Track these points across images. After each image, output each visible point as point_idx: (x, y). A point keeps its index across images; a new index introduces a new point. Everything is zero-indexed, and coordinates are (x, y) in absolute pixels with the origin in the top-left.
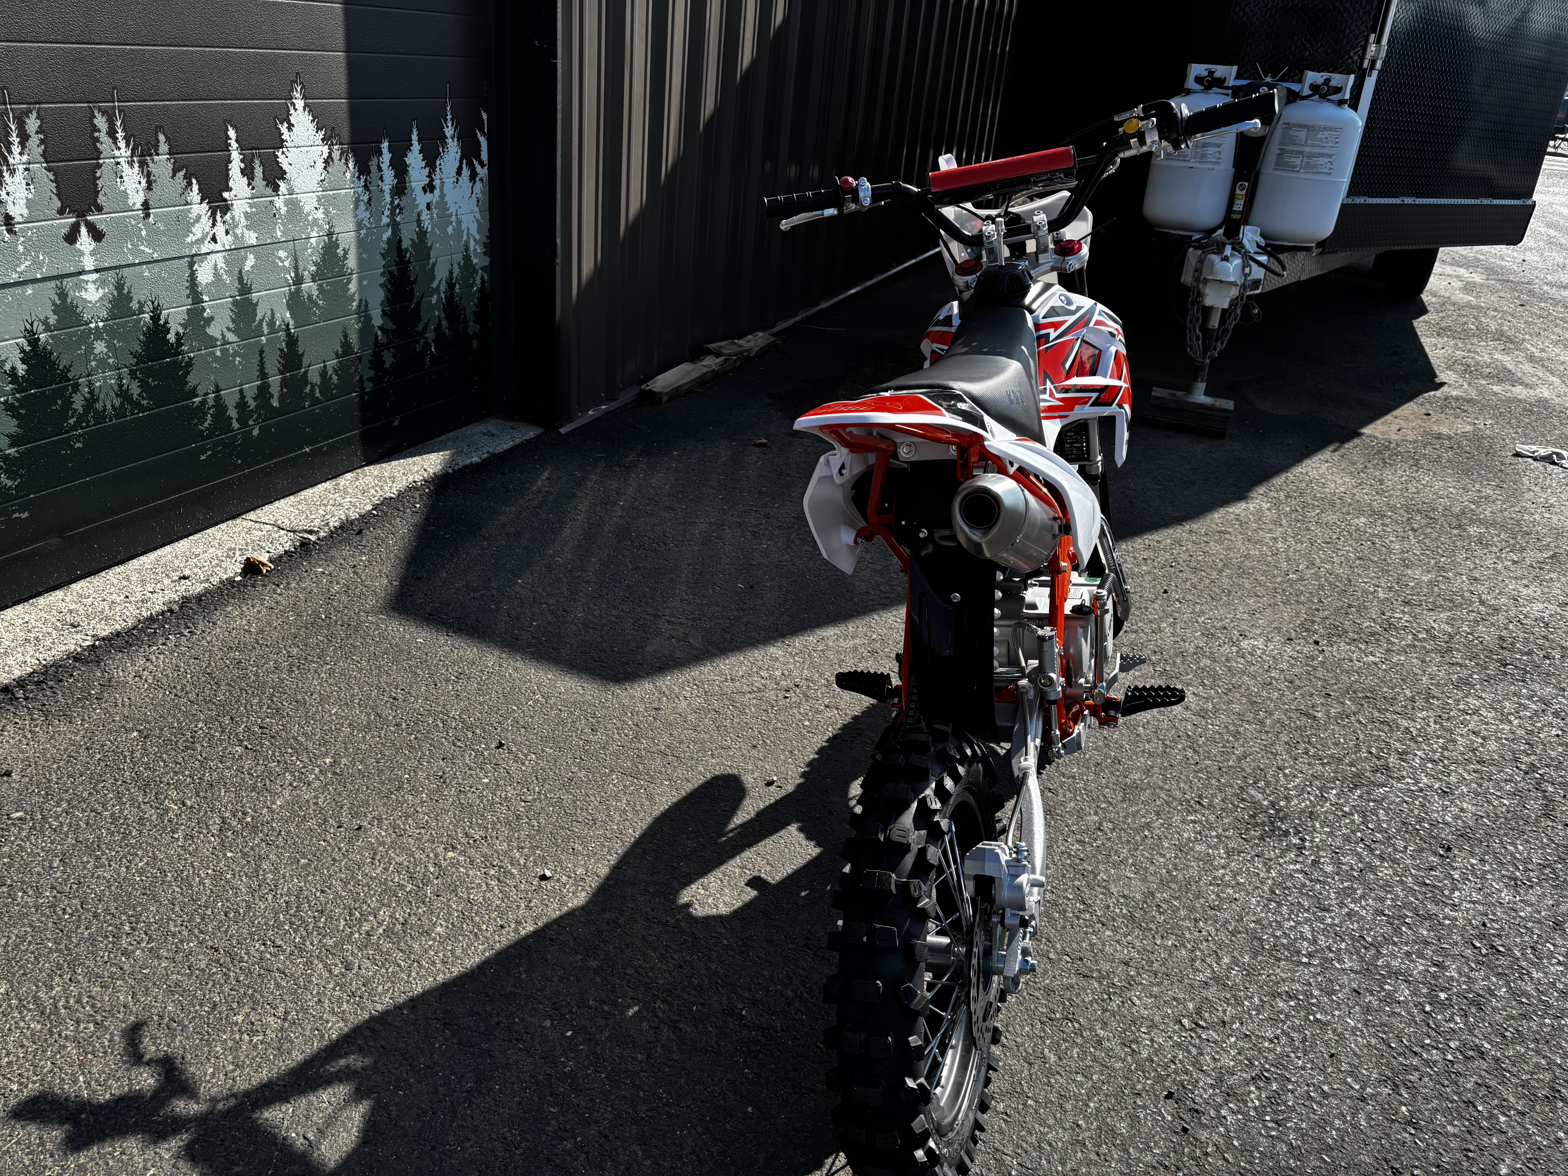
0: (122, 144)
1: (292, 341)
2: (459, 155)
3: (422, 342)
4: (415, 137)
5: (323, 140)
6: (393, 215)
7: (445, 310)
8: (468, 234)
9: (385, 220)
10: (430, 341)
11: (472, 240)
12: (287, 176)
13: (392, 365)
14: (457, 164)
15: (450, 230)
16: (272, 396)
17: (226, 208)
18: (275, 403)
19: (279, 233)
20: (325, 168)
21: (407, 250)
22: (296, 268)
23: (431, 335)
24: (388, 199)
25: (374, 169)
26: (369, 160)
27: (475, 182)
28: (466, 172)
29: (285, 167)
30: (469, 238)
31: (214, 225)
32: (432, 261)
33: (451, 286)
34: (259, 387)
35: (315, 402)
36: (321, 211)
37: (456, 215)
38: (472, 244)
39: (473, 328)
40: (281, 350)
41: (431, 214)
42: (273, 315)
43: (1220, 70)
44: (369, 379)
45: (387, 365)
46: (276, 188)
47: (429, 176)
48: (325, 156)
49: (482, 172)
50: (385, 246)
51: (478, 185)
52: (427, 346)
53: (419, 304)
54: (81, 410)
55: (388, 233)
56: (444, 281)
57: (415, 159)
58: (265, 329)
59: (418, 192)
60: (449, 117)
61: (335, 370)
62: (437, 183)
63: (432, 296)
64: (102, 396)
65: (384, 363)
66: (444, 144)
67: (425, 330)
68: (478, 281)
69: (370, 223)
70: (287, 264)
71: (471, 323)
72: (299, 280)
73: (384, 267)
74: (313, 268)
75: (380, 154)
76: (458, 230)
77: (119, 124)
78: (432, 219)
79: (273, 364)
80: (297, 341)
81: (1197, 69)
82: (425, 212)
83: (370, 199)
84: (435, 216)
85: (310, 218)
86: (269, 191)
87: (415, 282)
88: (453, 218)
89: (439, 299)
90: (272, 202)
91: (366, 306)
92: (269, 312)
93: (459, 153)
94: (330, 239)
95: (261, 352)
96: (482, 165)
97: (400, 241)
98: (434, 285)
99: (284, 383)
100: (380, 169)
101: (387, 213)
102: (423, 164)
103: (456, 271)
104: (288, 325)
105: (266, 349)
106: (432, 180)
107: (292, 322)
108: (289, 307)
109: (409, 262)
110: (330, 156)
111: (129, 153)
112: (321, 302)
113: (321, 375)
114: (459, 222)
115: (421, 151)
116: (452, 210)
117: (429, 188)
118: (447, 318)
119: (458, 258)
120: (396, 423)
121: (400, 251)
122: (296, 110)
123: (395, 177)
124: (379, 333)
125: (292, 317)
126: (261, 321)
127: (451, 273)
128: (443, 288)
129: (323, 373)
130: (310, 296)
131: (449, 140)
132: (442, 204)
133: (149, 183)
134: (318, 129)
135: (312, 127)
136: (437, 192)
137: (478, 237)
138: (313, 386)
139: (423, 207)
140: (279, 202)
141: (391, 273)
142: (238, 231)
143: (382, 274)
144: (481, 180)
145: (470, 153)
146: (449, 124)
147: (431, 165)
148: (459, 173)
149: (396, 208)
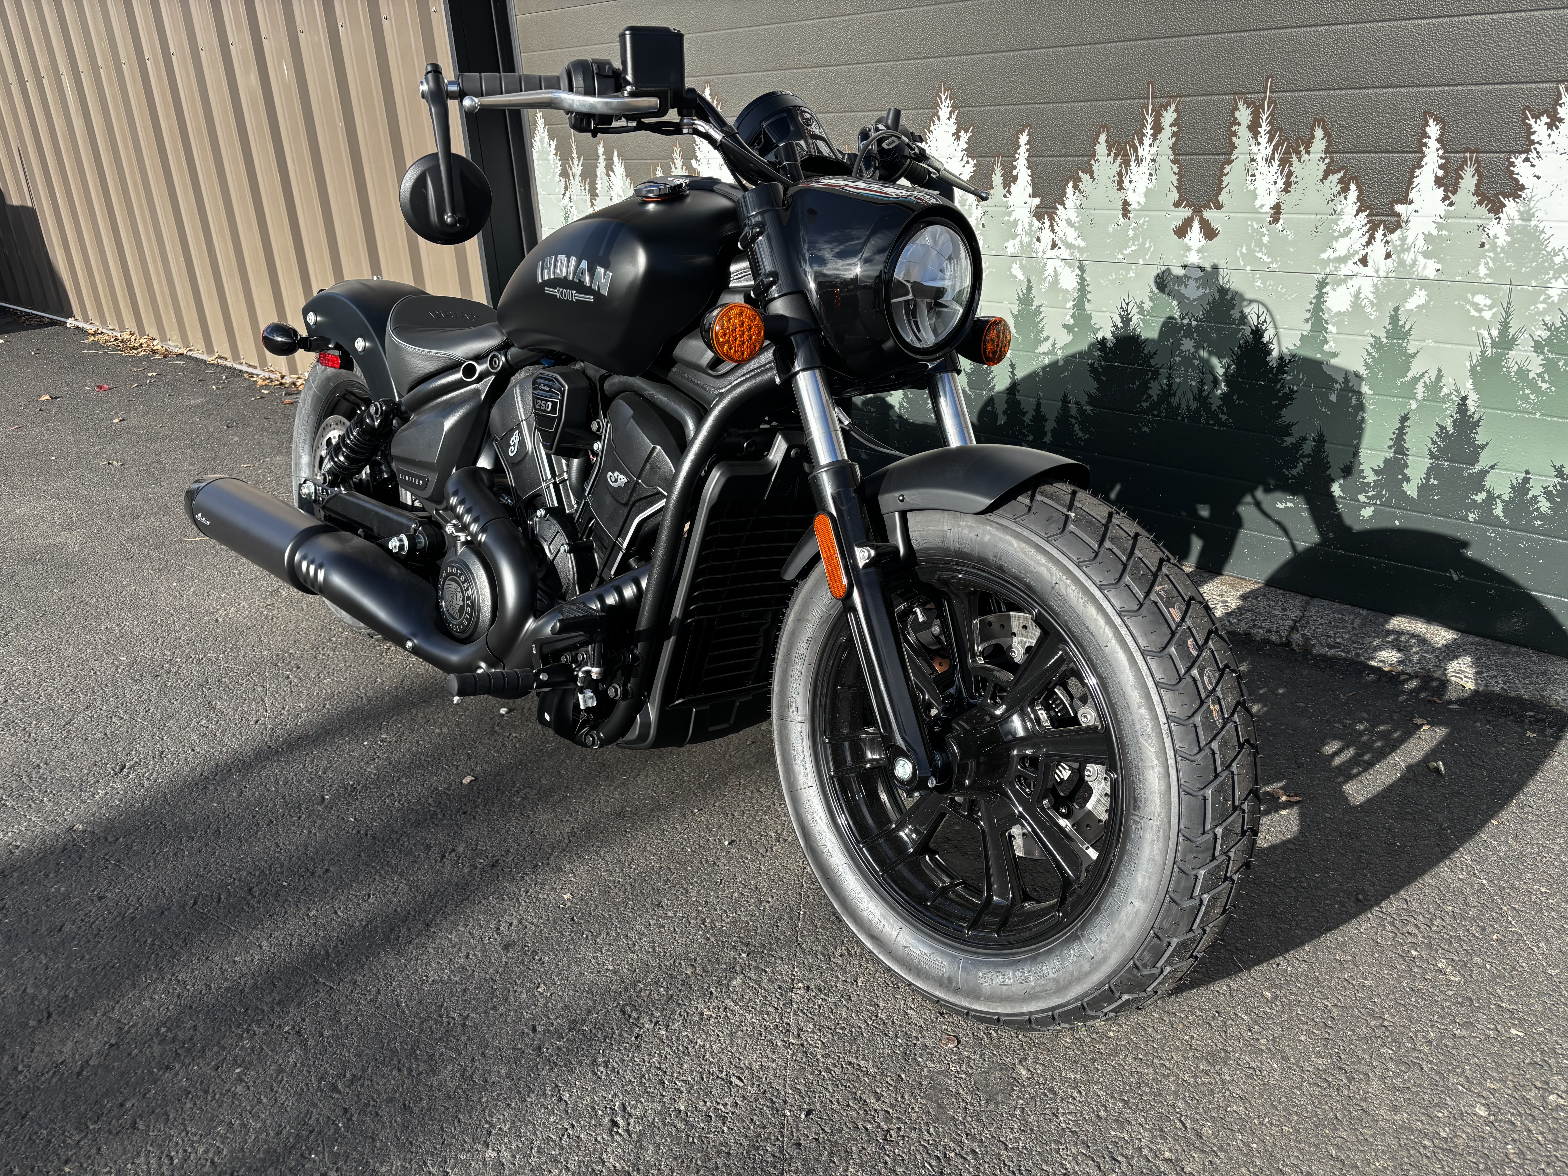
0: (1263, 139)
1: (1467, 423)
12: (1524, 194)
16: (1406, 481)
17: (1395, 224)
19: (1483, 271)
29: (1525, 180)
31: (1369, 243)
35: (1490, 520)
40: (1443, 428)
42: (1439, 377)
46: (1497, 209)
54: (1155, 398)
58: (1417, 392)
61: (1550, 493)
64: (1179, 394)
70: (1486, 314)
74: (1544, 333)
77: (1264, 118)
79: (1419, 441)
86: (1478, 209)
90: (1482, 227)
92: (1433, 374)
99: (1434, 472)
104: (1465, 399)
105: (1414, 418)
107: (1472, 398)
108: (1472, 375)
111: (1269, 151)
113: (1514, 487)
125: (1477, 389)
126: (1415, 380)
129: (1521, 488)
130: (1523, 371)
133: (1288, 185)
138: (1492, 497)
140: (1499, 227)
142: (1408, 258)
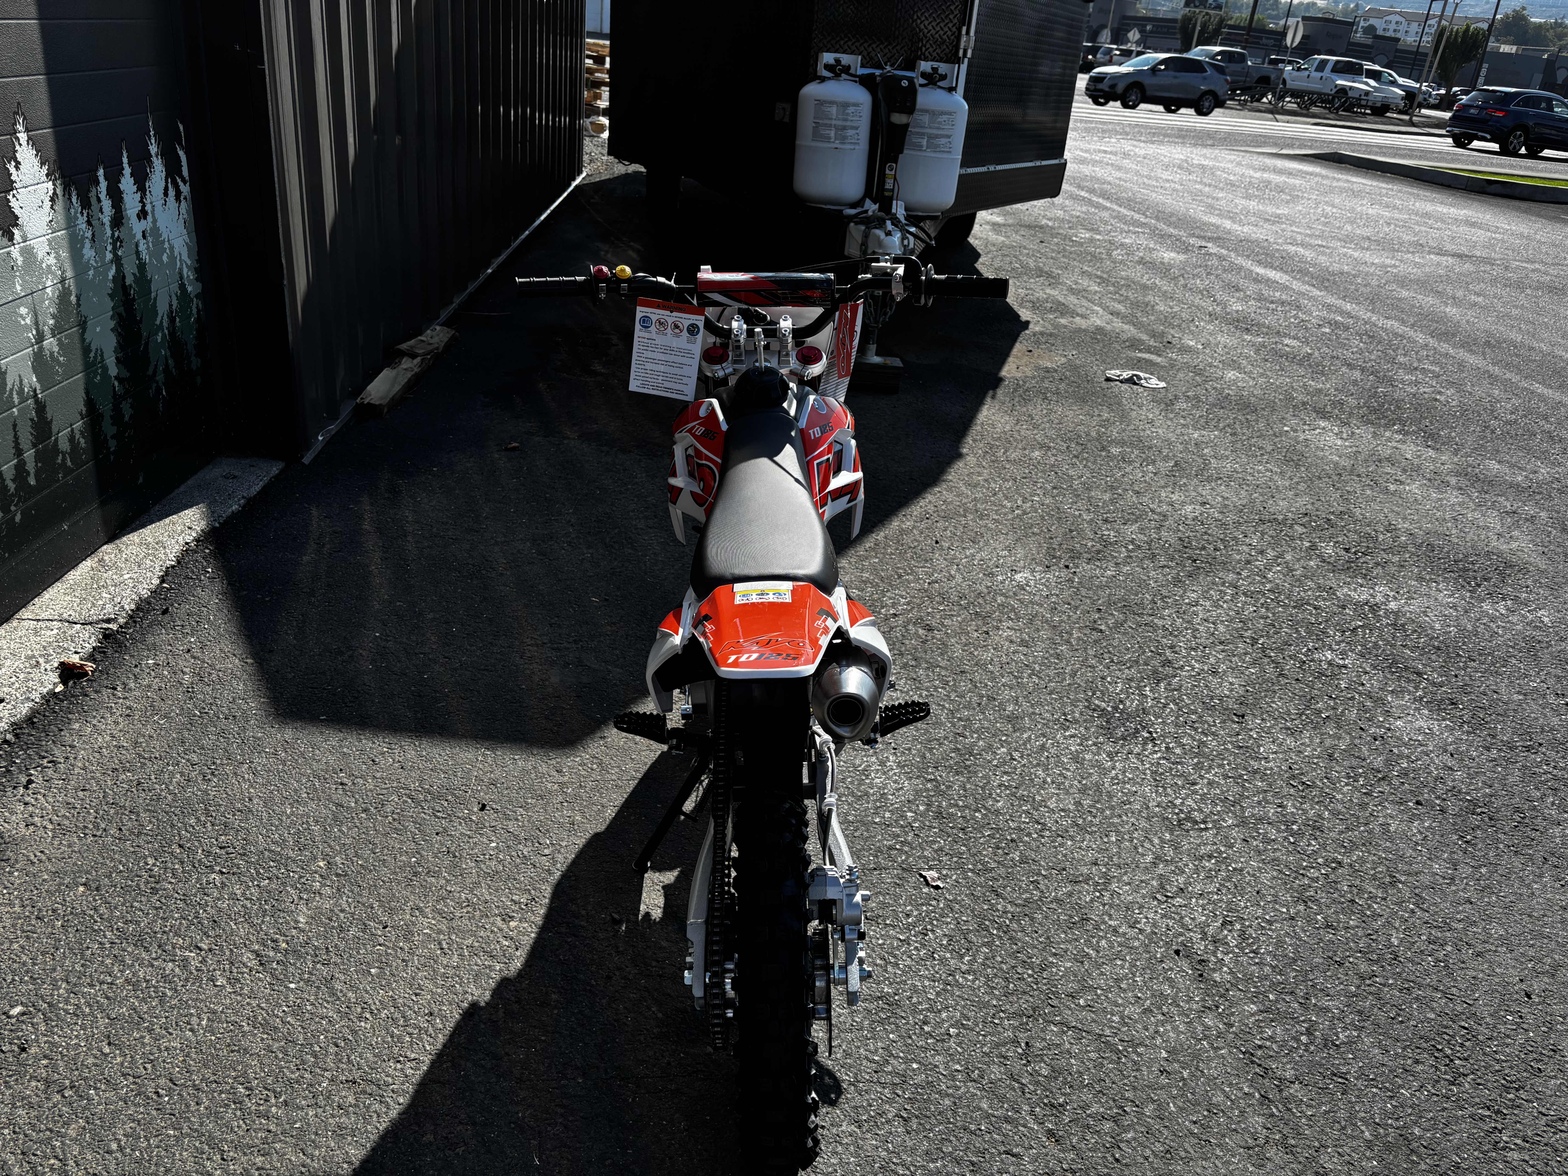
1: (40, 407)
2: (164, 174)
3: (154, 385)
4: (125, 160)
5: (47, 175)
6: (114, 251)
7: (169, 348)
8: (181, 260)
9: (109, 256)
10: (160, 384)
11: (184, 266)
12: (20, 222)
13: (131, 417)
14: (163, 184)
15: (165, 258)
16: (28, 474)
18: (32, 482)
19: (19, 288)
20: (52, 207)
21: (130, 286)
22: (37, 324)
23: (160, 377)
24: (109, 232)
25: (93, 200)
26: (89, 191)
27: (180, 202)
28: (172, 192)
29: (17, 211)
30: (181, 264)
32: (153, 295)
33: (172, 320)
34: (16, 467)
35: (68, 471)
36: (53, 255)
37: (169, 241)
38: (185, 270)
39: (196, 363)
40: (32, 420)
41: (147, 243)
42: (21, 381)
43: (846, 59)
44: (112, 437)
45: (127, 418)
46: (11, 238)
47: (141, 201)
48: (51, 193)
49: (185, 189)
50: (111, 285)
51: (183, 204)
52: (159, 390)
53: (147, 344)
55: (112, 272)
56: (165, 316)
57: (127, 184)
58: (16, 400)
59: (134, 219)
60: (152, 133)
61: (82, 433)
62: (148, 208)
63: (157, 334)
65: (124, 416)
66: (150, 163)
67: (155, 372)
68: (195, 311)
69: (96, 261)
70: (28, 321)
71: (193, 358)
72: (40, 338)
73: (113, 308)
74: (51, 322)
75: (97, 183)
76: (172, 257)
78: (148, 248)
79: (26, 437)
80: (45, 406)
81: (828, 58)
82: (142, 241)
83: (93, 235)
84: (150, 244)
85: (44, 265)
86: (5, 241)
87: (141, 321)
89: (164, 335)
90: (9, 253)
91: (102, 355)
92: (17, 379)
93: (164, 172)
94: (63, 286)
95: (15, 426)
96: (185, 182)
97: (124, 277)
98: (158, 322)
99: (38, 457)
100: (99, 200)
101: (110, 248)
102: (135, 188)
103: (175, 303)
104: (35, 391)
105: (18, 422)
106: (144, 206)
107: (38, 387)
108: (35, 370)
109: (134, 299)
110: (55, 193)
112: (61, 359)
113: (70, 441)
114: (172, 248)
115: (132, 175)
116: (164, 236)
117: (142, 214)
118: (172, 355)
119: (175, 287)
120: (141, 480)
121: (125, 289)
122: (20, 145)
123: (113, 206)
124: (116, 384)
125: (39, 380)
126: (12, 390)
127: (171, 306)
128: (165, 324)
129: (72, 438)
130: (52, 353)
131: (154, 159)
132: (155, 230)
134: (42, 164)
135: (36, 162)
136: (150, 218)
137: (189, 262)
138: (64, 454)
139: (139, 236)
140: (15, 251)
141: (119, 315)
143: (112, 318)
144: (185, 198)
145: (172, 170)
146: (153, 141)
147: (142, 188)
148: (166, 194)
149: (117, 242)
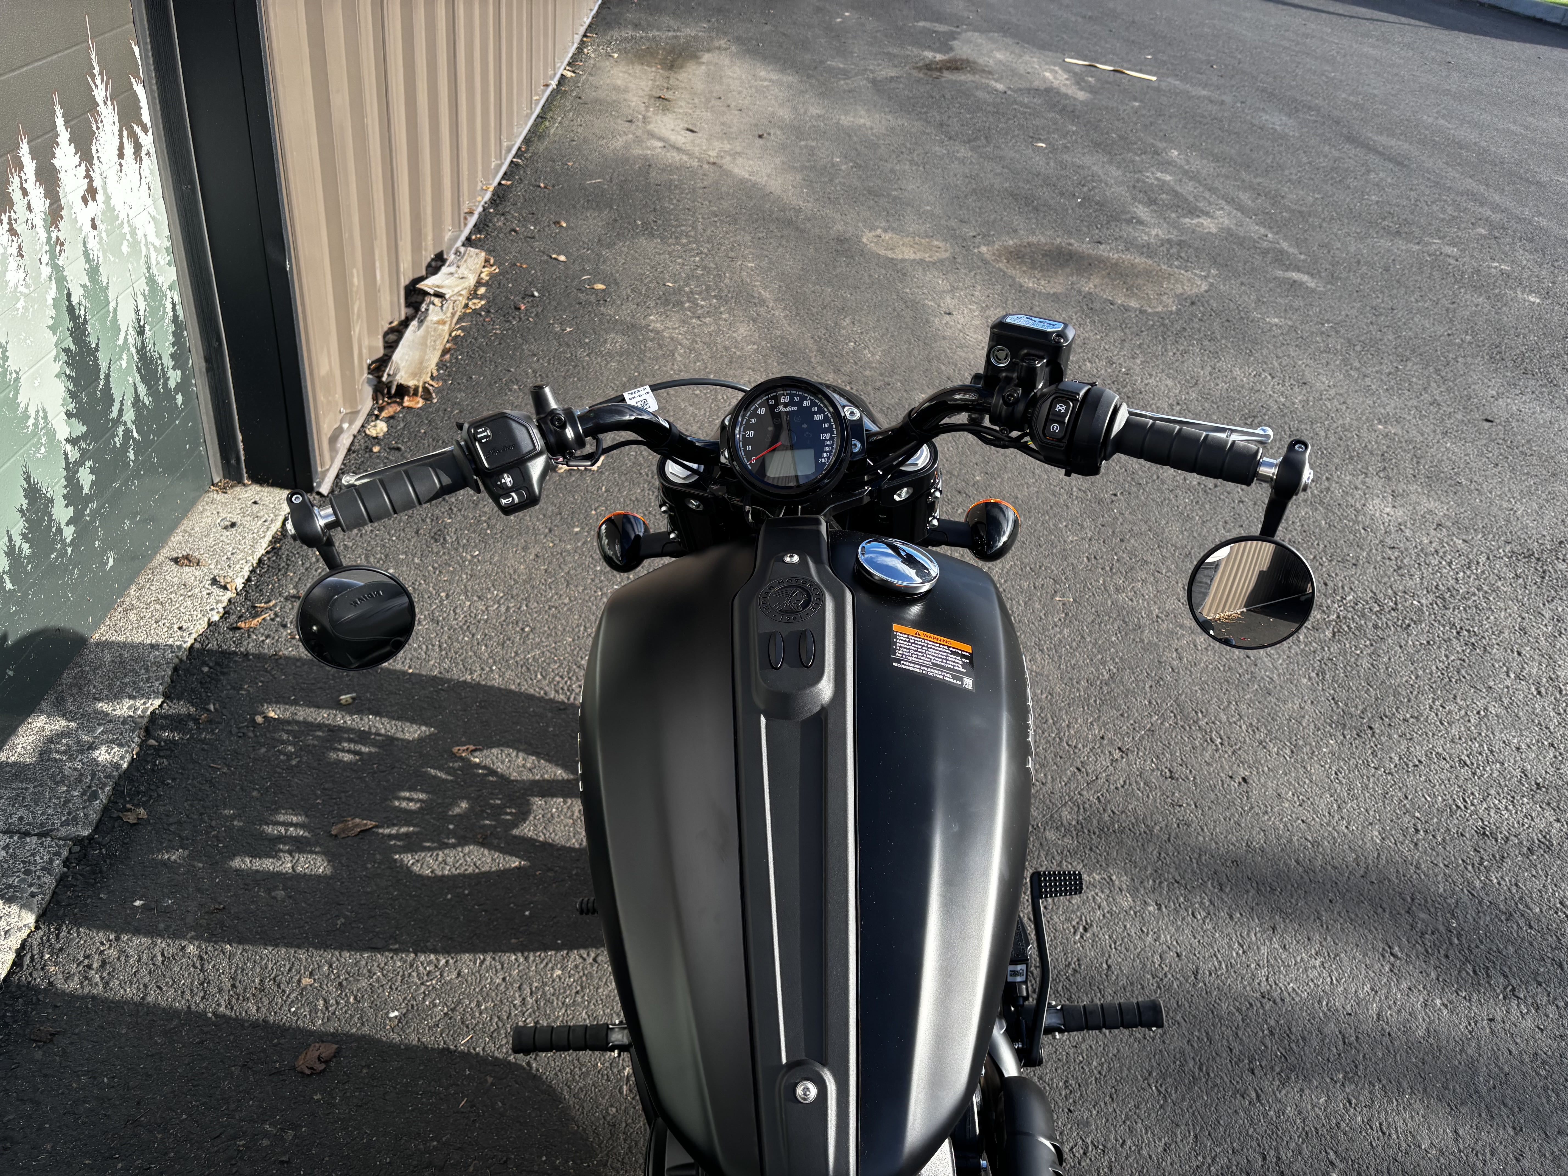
2: (116, 128)
3: (120, 430)
4: (60, 121)
6: (53, 258)
7: (138, 370)
8: (146, 244)
9: (45, 272)
10: (130, 425)
11: (152, 250)
13: (92, 485)
14: (117, 142)
15: (125, 248)
21: (80, 304)
23: (129, 416)
24: (43, 236)
25: (17, 196)
26: (8, 183)
27: (141, 160)
28: (129, 150)
30: (148, 249)
32: (112, 306)
33: (141, 332)
37: (128, 221)
38: (154, 255)
39: (174, 378)
41: (99, 235)
44: (67, 524)
45: (86, 489)
47: (88, 176)
49: (147, 140)
50: (52, 312)
51: (146, 163)
52: (127, 433)
53: (107, 378)
55: (53, 292)
56: (131, 329)
57: (65, 156)
59: (77, 206)
60: (96, 70)
61: (24, 536)
62: (97, 182)
63: (120, 358)
65: (82, 488)
66: (97, 115)
67: (121, 411)
68: (169, 308)
69: (27, 286)
71: (170, 373)
73: (56, 345)
75: (20, 166)
76: (135, 245)
78: (100, 242)
82: (92, 234)
83: (20, 248)
84: (104, 235)
87: (97, 350)
88: (126, 229)
89: (130, 357)
91: (45, 417)
93: (117, 124)
96: (145, 128)
97: (69, 295)
98: (121, 342)
100: (25, 193)
101: (46, 259)
102: (77, 159)
103: (142, 306)
106: (91, 181)
109: (85, 322)
113: (7, 554)
114: (133, 231)
115: (71, 141)
116: (123, 216)
117: (91, 193)
118: (144, 379)
119: (142, 285)
121: (72, 311)
123: (46, 196)
124: (69, 448)
127: (137, 311)
128: (131, 339)
129: (10, 550)
131: (102, 108)
132: (109, 212)
136: (100, 197)
139: (87, 228)
141: (67, 351)
143: (56, 358)
144: (148, 154)
145: (128, 117)
146: (98, 82)
147: (86, 156)
148: (121, 155)
149: (56, 246)
